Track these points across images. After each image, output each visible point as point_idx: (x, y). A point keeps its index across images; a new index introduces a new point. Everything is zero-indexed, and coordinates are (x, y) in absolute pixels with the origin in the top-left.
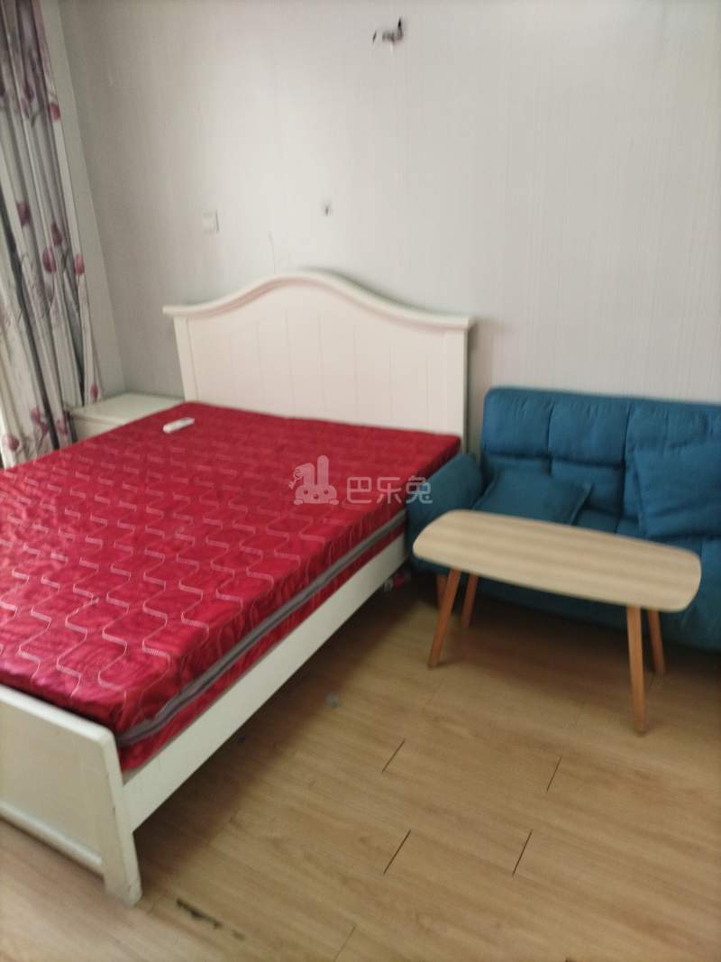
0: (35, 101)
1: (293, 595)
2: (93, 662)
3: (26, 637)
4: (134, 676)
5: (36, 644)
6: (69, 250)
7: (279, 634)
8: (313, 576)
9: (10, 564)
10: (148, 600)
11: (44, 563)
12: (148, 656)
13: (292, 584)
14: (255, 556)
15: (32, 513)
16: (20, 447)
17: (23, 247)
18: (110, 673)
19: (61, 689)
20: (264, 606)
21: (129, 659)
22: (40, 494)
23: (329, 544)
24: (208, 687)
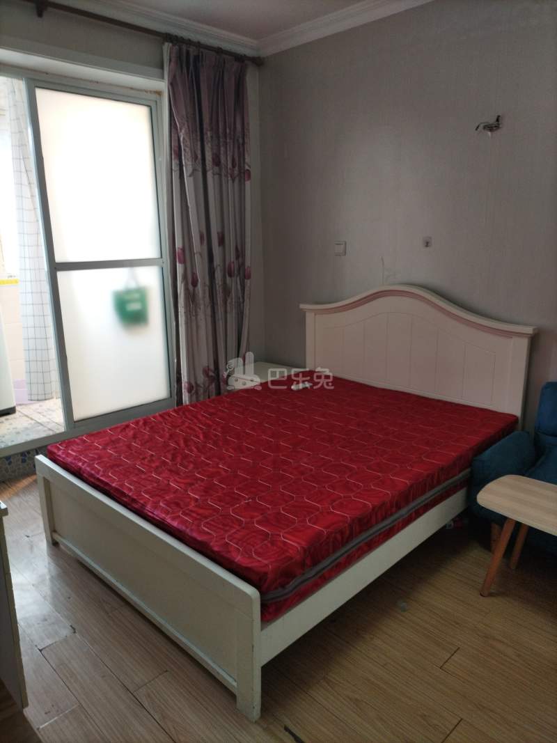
0: (237, 168)
1: (384, 519)
2: (249, 541)
3: (206, 517)
4: (276, 555)
5: (212, 523)
6: (243, 264)
7: (371, 546)
8: (399, 507)
9: (194, 468)
10: (284, 506)
11: (214, 470)
12: (285, 543)
13: (384, 511)
14: (358, 487)
15: (206, 435)
16: (193, 392)
17: (217, 261)
18: (260, 550)
19: (228, 556)
20: (363, 523)
21: (273, 543)
22: (211, 423)
23: (412, 486)
24: (320, 574)
